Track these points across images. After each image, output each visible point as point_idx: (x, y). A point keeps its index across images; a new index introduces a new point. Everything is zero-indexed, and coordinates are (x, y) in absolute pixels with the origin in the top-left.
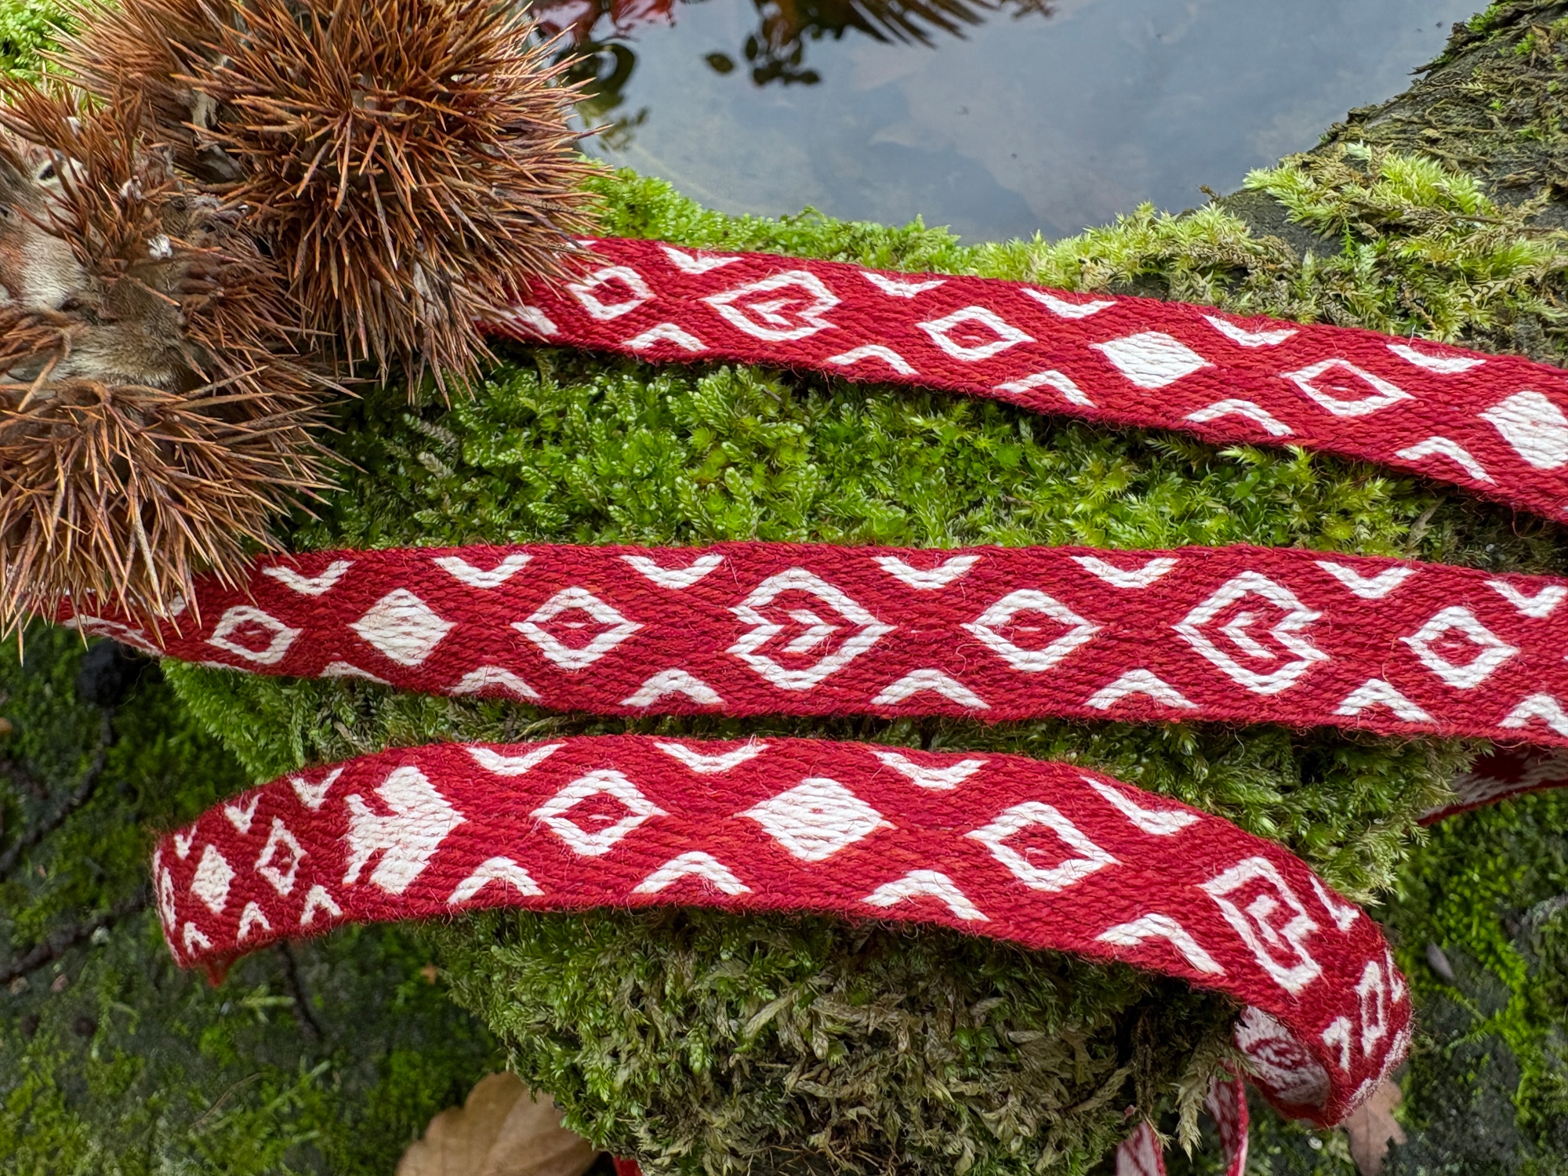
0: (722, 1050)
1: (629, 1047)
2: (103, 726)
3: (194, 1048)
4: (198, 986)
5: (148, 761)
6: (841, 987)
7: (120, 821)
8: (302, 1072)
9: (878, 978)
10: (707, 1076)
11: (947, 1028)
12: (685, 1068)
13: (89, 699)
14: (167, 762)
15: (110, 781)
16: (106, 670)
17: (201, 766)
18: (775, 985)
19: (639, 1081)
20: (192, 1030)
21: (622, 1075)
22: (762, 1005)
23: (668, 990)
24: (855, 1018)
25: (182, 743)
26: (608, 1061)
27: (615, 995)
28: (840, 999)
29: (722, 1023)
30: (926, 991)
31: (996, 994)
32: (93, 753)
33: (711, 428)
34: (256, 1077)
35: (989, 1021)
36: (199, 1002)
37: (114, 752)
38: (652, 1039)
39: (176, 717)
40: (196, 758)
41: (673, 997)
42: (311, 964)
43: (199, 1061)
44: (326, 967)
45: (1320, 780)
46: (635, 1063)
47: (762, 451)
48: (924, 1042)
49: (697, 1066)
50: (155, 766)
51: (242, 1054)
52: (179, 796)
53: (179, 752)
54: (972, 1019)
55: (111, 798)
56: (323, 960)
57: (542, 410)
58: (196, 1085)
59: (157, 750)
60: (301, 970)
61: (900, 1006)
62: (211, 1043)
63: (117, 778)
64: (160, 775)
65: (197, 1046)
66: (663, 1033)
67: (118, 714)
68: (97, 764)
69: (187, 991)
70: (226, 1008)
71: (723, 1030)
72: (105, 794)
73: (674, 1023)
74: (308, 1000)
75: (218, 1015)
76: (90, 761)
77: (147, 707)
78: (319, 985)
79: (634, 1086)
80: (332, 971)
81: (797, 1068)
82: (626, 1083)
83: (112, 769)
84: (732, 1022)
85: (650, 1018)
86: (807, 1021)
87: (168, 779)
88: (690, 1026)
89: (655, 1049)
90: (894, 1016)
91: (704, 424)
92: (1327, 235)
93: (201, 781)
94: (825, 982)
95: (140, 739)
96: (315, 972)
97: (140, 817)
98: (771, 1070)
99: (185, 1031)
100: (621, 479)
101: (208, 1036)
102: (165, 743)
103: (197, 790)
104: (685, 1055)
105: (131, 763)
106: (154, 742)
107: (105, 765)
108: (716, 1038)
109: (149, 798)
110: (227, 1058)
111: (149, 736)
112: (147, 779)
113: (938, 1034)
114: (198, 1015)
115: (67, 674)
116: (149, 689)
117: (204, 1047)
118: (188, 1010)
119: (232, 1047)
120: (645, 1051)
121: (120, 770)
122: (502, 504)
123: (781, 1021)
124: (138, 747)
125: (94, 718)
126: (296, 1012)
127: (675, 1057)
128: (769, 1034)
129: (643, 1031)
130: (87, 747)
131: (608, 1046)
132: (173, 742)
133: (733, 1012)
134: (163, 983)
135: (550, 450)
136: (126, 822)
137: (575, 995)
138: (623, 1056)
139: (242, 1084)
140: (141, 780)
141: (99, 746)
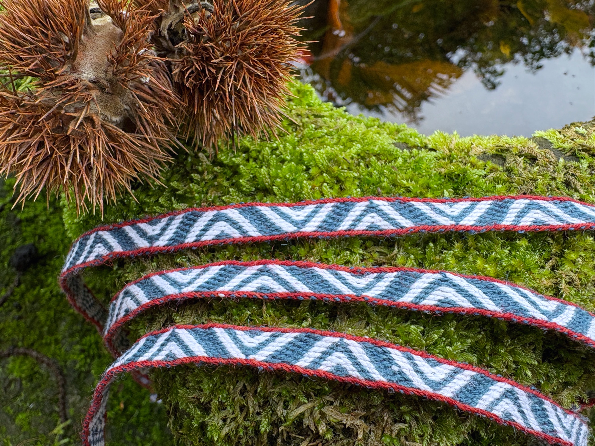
0: (275, 424)
1: (234, 416)
2: (16, 278)
3: (13, 420)
4: (23, 394)
5: (30, 296)
6: (337, 403)
7: (11, 318)
8: (56, 441)
9: (354, 403)
10: (265, 436)
11: (380, 432)
12: (257, 431)
13: (14, 266)
14: (38, 298)
15: (12, 301)
16: (25, 256)
17: (51, 303)
18: (308, 396)
19: (232, 434)
20: (14, 412)
21: (226, 430)
22: (300, 404)
23: (259, 390)
24: (341, 419)
25: (46, 292)
26: (221, 423)
27: (234, 388)
28: (336, 408)
29: (280, 411)
30: (374, 413)
31: (404, 422)
32: (9, 288)
33: (320, 168)
34: (36, 439)
35: (398, 435)
36: (21, 401)
37: (17, 290)
38: (244, 414)
39: (47, 280)
40: (50, 299)
41: (260, 395)
42: (73, 395)
43: (13, 427)
44: (79, 397)
45: (550, 362)
46: (233, 425)
47: (339, 181)
48: (369, 437)
49: (263, 429)
50: (32, 299)
51: (33, 428)
52: (38, 313)
53: (44, 295)
54: (391, 431)
55: (10, 308)
56: (78, 394)
57: (252, 148)
58: (9, 437)
59: (35, 292)
60: (68, 396)
61: (361, 418)
62: (20, 420)
63: (15, 300)
64: (33, 303)
65: (14, 420)
66: (251, 410)
67: (23, 275)
68: (9, 293)
69: (18, 395)
70: (31, 406)
71: (279, 414)
72: (8, 306)
73: (257, 407)
74: (67, 410)
75: (28, 408)
76: (6, 291)
77: (36, 275)
78: (74, 405)
79: (229, 437)
80: (81, 400)
81: (308, 440)
82: (227, 434)
83: (14, 296)
84: (285, 411)
85: (247, 403)
86: (319, 416)
87: (36, 305)
88: (264, 410)
89: (244, 419)
90: (358, 422)
91: (316, 165)
92: (568, 154)
93: (49, 309)
94: (332, 399)
95: (29, 286)
96: (73, 398)
97: (20, 318)
98: (295, 438)
99: (11, 412)
100: (280, 178)
101: (20, 416)
102: (39, 291)
103: (47, 312)
104: (258, 423)
105: (23, 296)
106: (34, 289)
107: (12, 294)
108: (274, 418)
109: (26, 311)
110: (26, 428)
111: (33, 286)
112: (27, 303)
113: (375, 435)
114: (19, 406)
115: (8, 255)
116: (39, 267)
117: (17, 421)
118: (15, 404)
119: (30, 423)
120: (240, 419)
121: (18, 297)
122: (228, 180)
123: (307, 414)
124: (28, 290)
125: (13, 274)
126: (61, 414)
127: (254, 424)
128: (299, 421)
129: (242, 408)
130: (7, 285)
131: (223, 414)
132: (42, 291)
133: (286, 407)
134: (8, 390)
135: (252, 163)
136: (13, 319)
137: (216, 384)
138: (229, 420)
139: (29, 441)
140: (24, 303)
141: (12, 285)
